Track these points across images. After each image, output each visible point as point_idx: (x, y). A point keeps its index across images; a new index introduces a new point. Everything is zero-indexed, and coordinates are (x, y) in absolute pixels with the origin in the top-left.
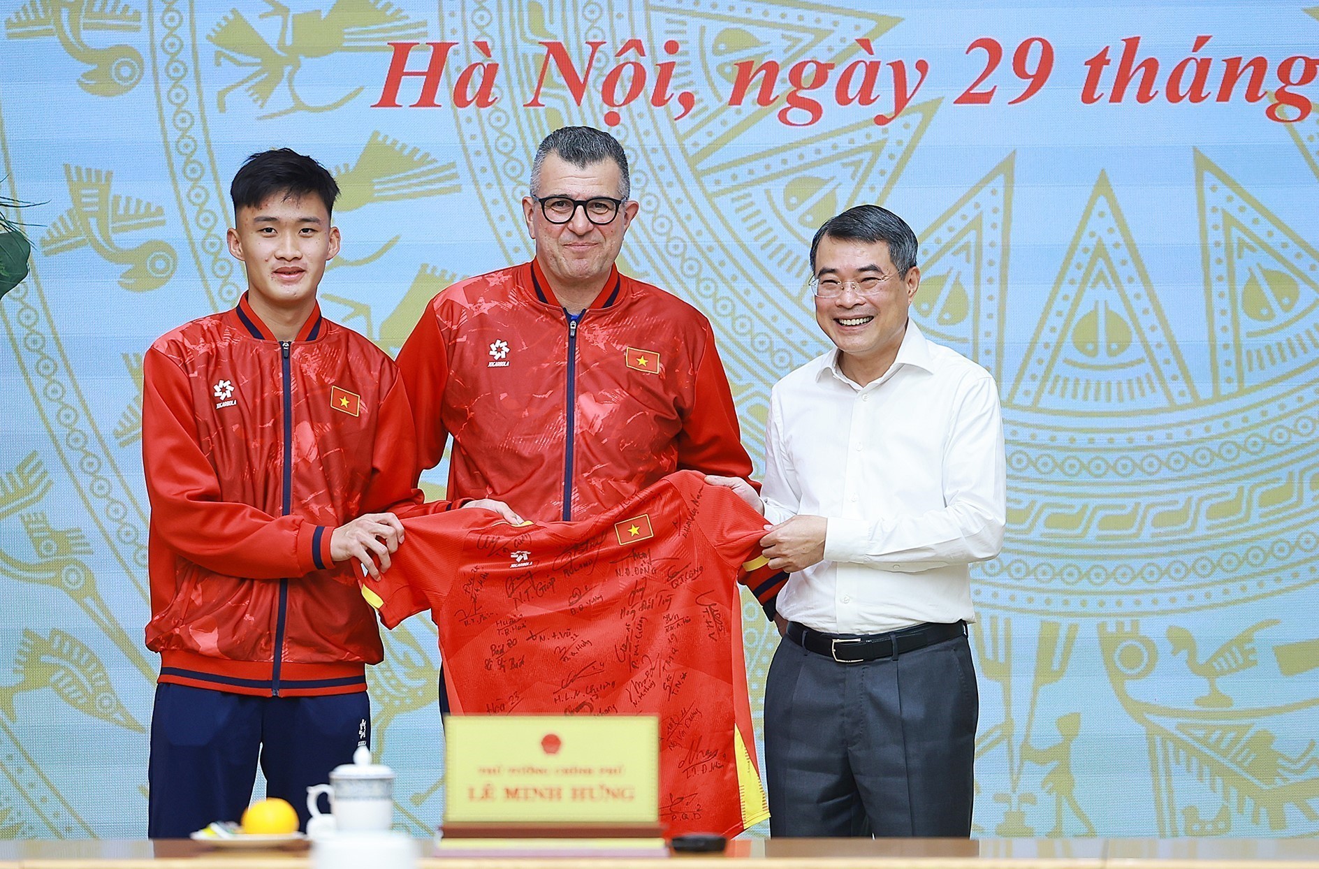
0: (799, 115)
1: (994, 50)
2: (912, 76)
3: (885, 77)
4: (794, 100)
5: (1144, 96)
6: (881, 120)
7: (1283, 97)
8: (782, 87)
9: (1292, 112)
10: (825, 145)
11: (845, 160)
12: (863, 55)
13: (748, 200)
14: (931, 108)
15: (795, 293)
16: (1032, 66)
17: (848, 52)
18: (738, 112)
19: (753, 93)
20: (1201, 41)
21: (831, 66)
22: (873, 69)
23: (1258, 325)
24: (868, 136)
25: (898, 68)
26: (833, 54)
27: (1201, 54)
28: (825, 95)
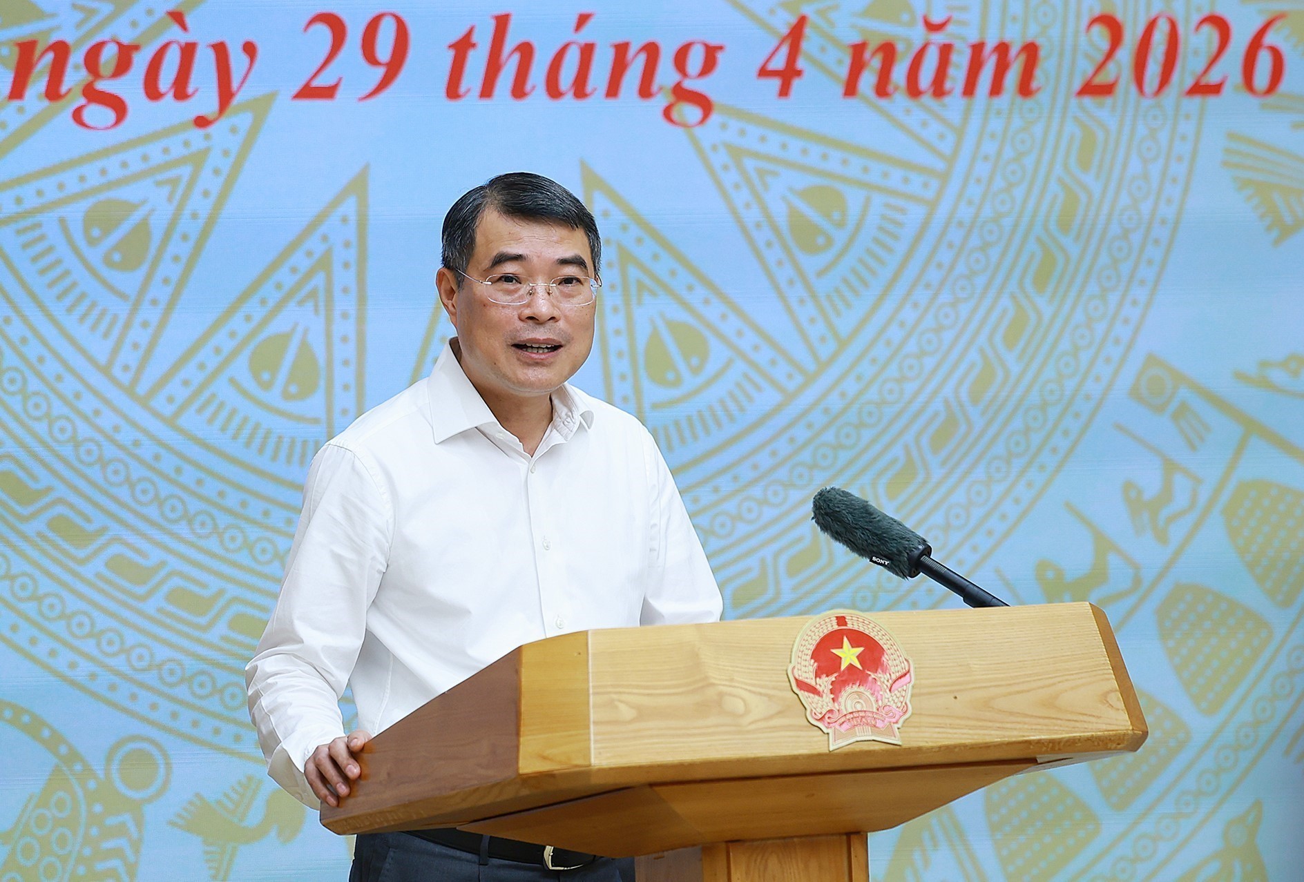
0: (98, 114)
1: (336, 25)
2: (238, 61)
3: (204, 63)
4: (92, 95)
5: (519, 91)
6: (201, 122)
7: (681, 93)
8: (75, 76)
9: (691, 112)
10: (133, 157)
11: (159, 177)
12: (174, 33)
13: (37, 233)
14: (261, 107)
15: (102, 359)
16: (384, 49)
17: (157, 29)
18: (21, 110)
19: (37, 85)
20: (583, 20)
21: (136, 48)
22: (188, 51)
23: (661, 394)
24: (186, 144)
25: (220, 50)
26: (138, 31)
27: (585, 36)
28: (129, 87)
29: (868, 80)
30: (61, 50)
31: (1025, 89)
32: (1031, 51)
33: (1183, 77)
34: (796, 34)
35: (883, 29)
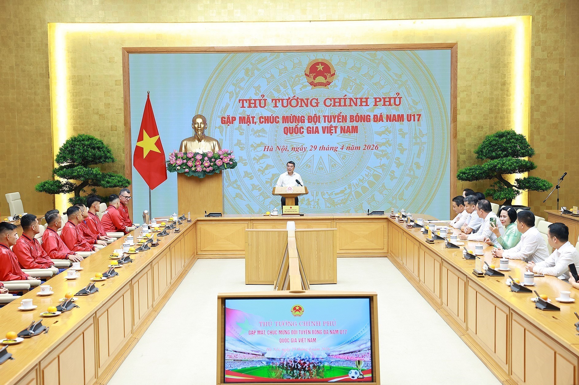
1: (312, 146)
3: (304, 149)
4: (296, 150)
5: (324, 150)
6: (303, 152)
7: (335, 150)
8: (295, 149)
10: (299, 154)
11: (301, 155)
12: (302, 147)
16: (315, 148)
19: (293, 150)
20: (329, 146)
21: (299, 148)
25: (305, 148)
29: (348, 149)
30: (295, 148)
31: (359, 149)
32: (360, 147)
33: (371, 149)
34: (343, 146)
35: (350, 146)
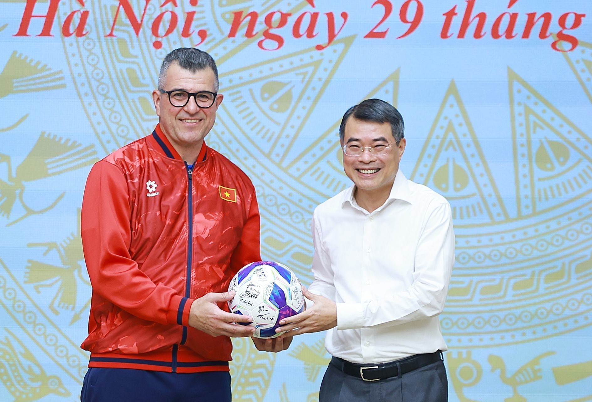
0: (270, 44)
1: (388, 5)
2: (339, 20)
3: (322, 21)
4: (267, 35)
5: (478, 35)
6: (319, 48)
7: (561, 36)
8: (260, 26)
9: (567, 45)
10: (286, 64)
11: (298, 72)
12: (308, 8)
13: (238, 95)
14: (349, 41)
15: (267, 151)
16: (411, 15)
17: (300, 6)
18: (234, 42)
19: (242, 30)
20: (512, 2)
21: (290, 15)
22: (315, 16)
23: (545, 174)
24: (311, 57)
25: (330, 16)
26: (291, 8)
27: (513, 10)
28: (286, 32)
30: (254, 16)
